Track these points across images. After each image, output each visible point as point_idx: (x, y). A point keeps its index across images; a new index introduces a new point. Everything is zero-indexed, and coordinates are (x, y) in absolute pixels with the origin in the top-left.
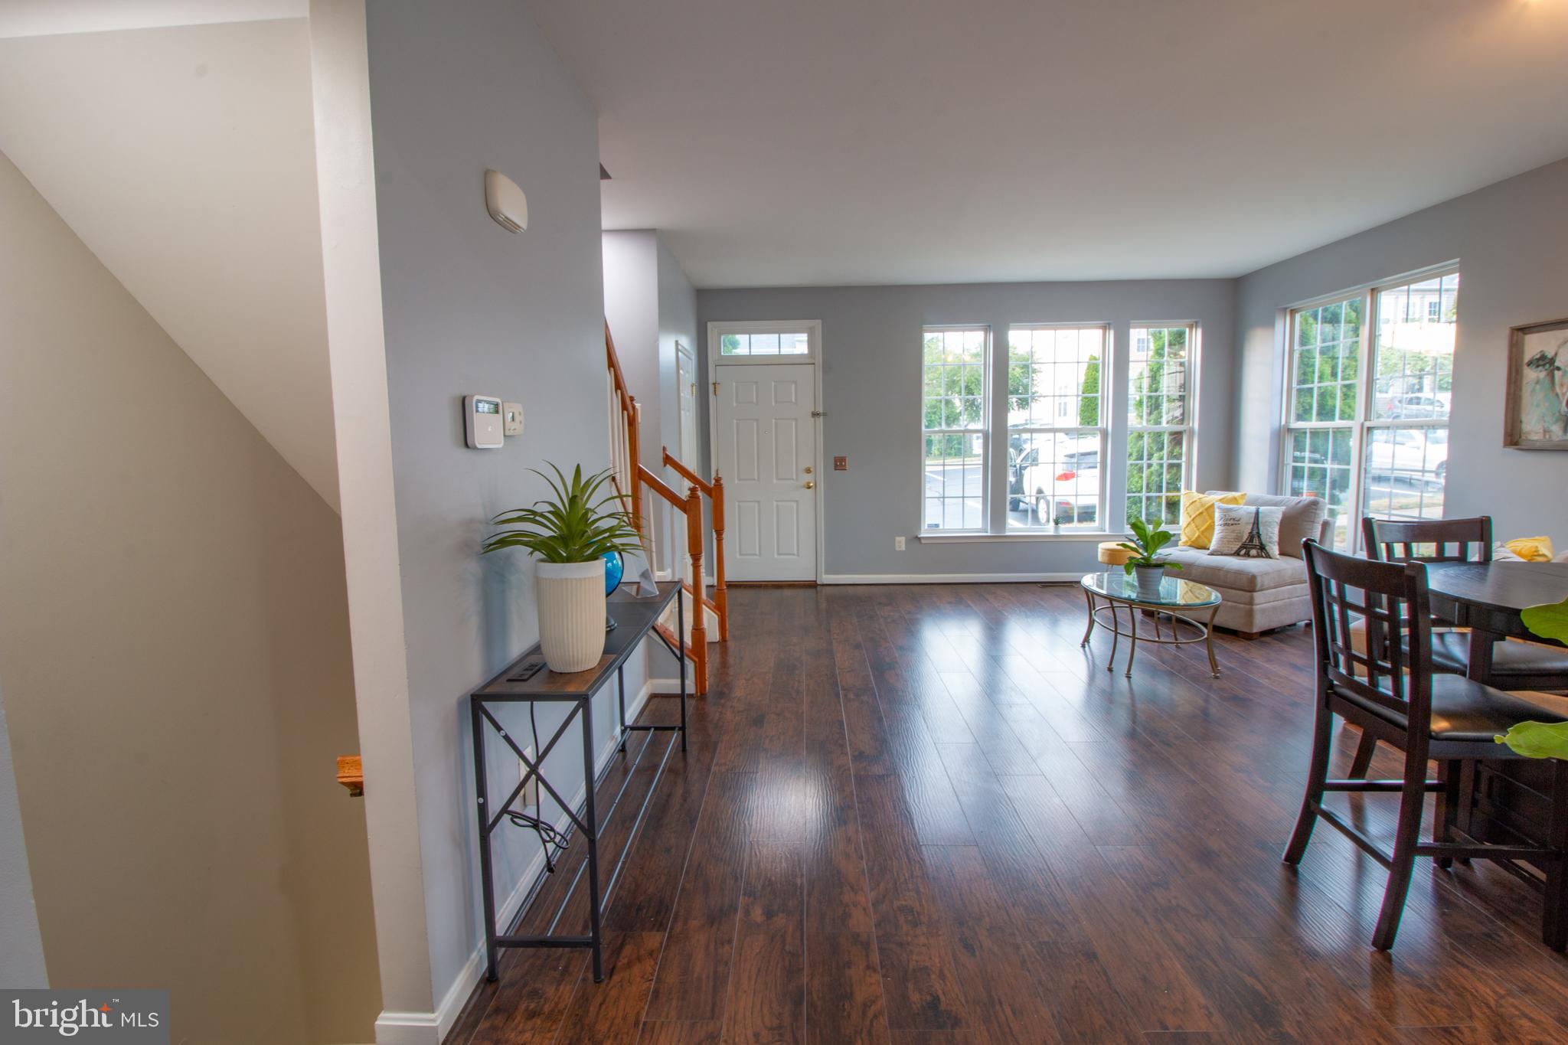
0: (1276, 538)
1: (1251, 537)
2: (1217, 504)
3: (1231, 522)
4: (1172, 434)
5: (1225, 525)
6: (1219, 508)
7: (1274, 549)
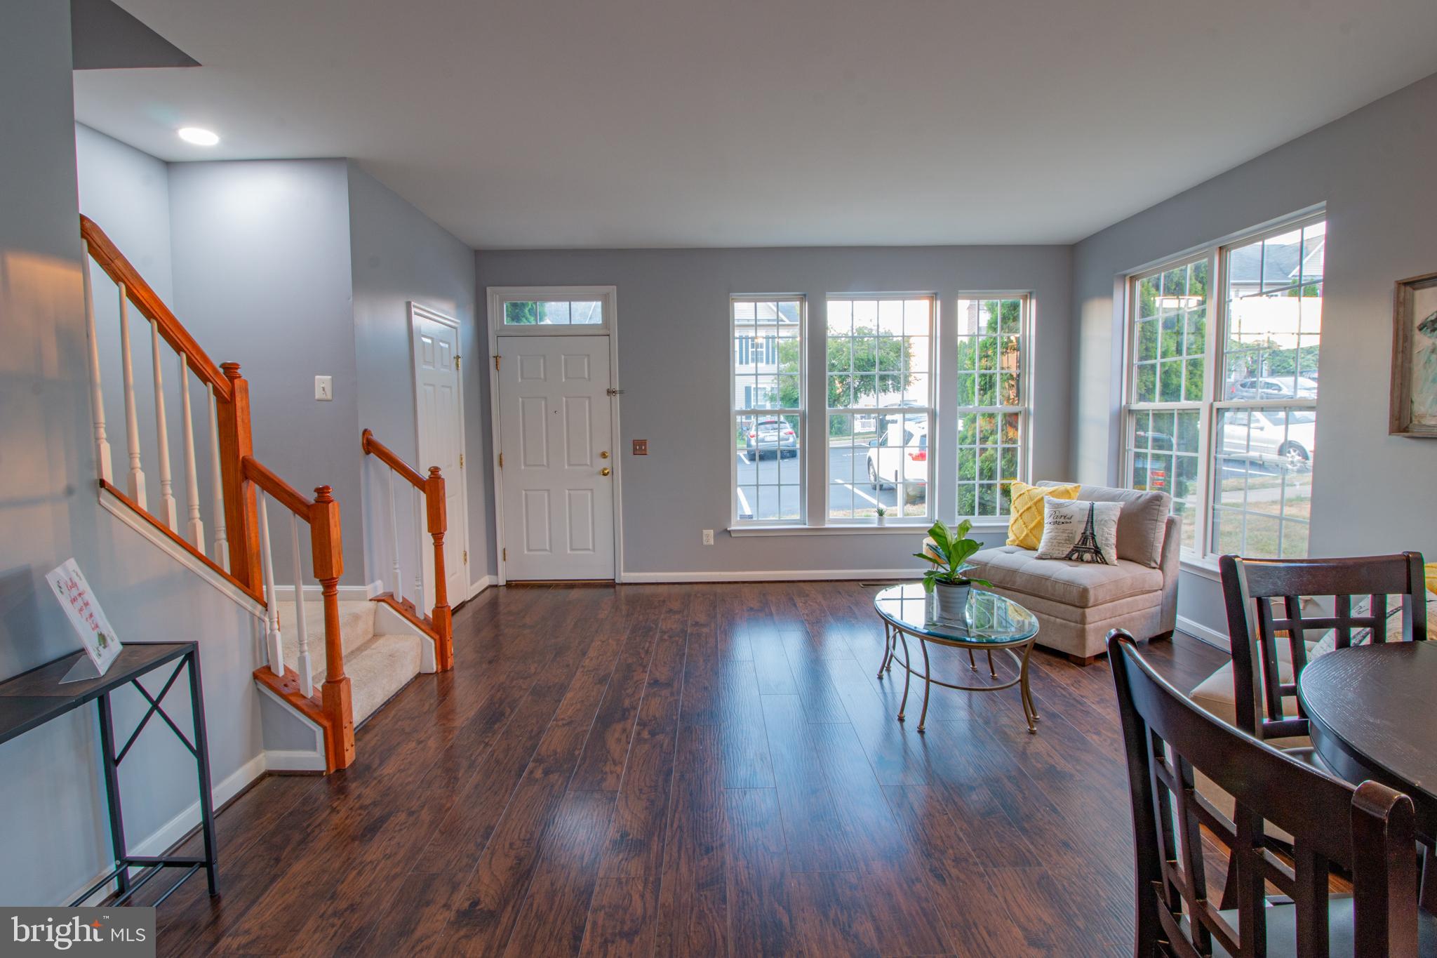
0: (1113, 540)
1: (1084, 539)
2: (1047, 498)
3: (1062, 520)
4: (1005, 415)
5: (1056, 523)
6: (1049, 502)
7: (1111, 553)
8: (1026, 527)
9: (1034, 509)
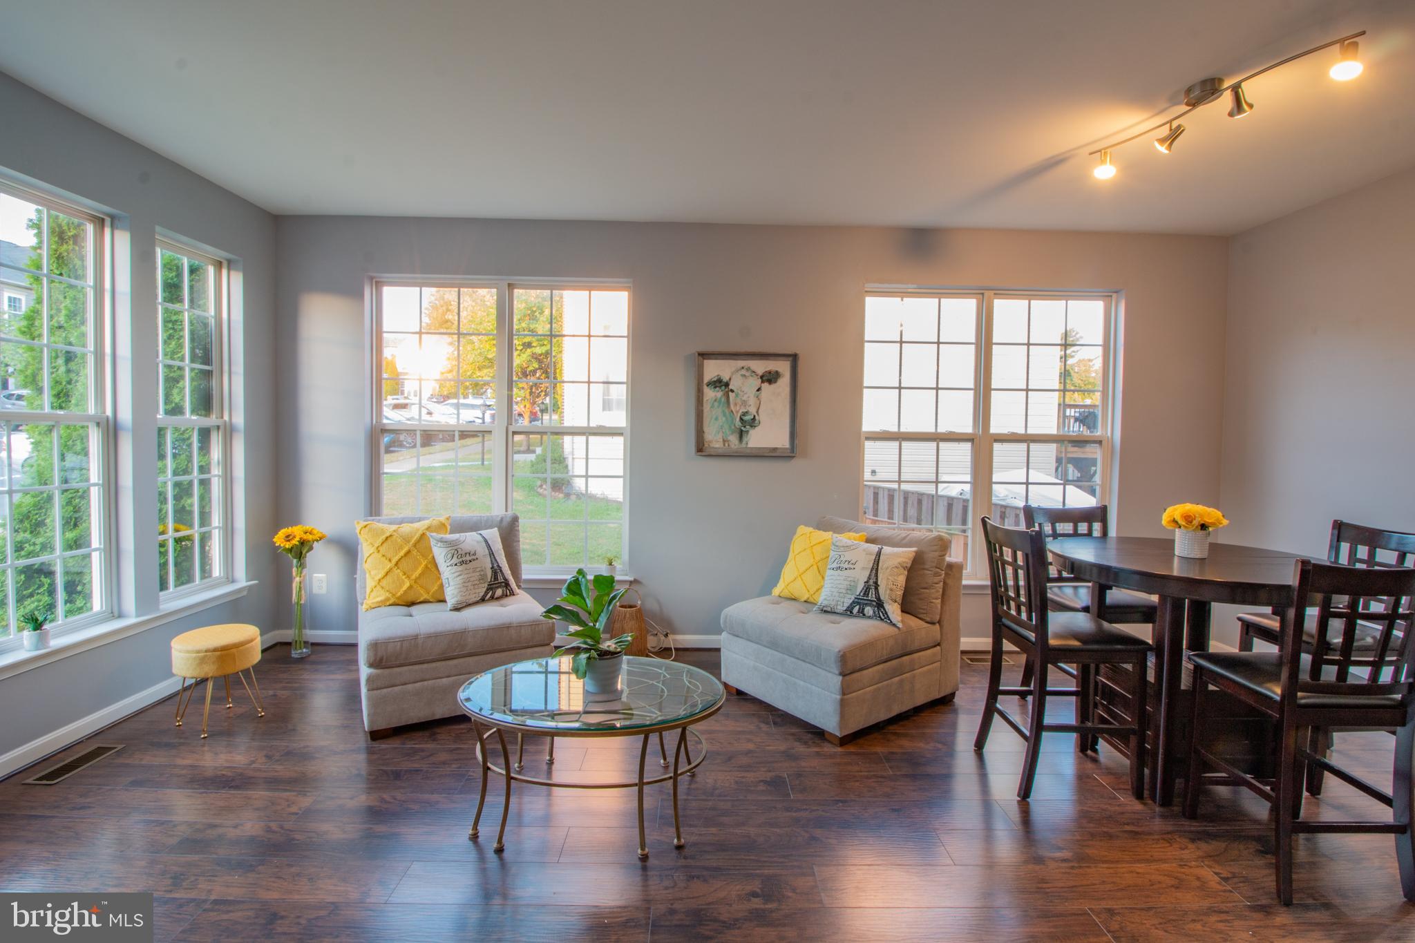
0: (508, 569)
1: (495, 574)
2: (430, 536)
6: (438, 540)
7: (513, 582)
8: (408, 577)
9: (415, 552)
